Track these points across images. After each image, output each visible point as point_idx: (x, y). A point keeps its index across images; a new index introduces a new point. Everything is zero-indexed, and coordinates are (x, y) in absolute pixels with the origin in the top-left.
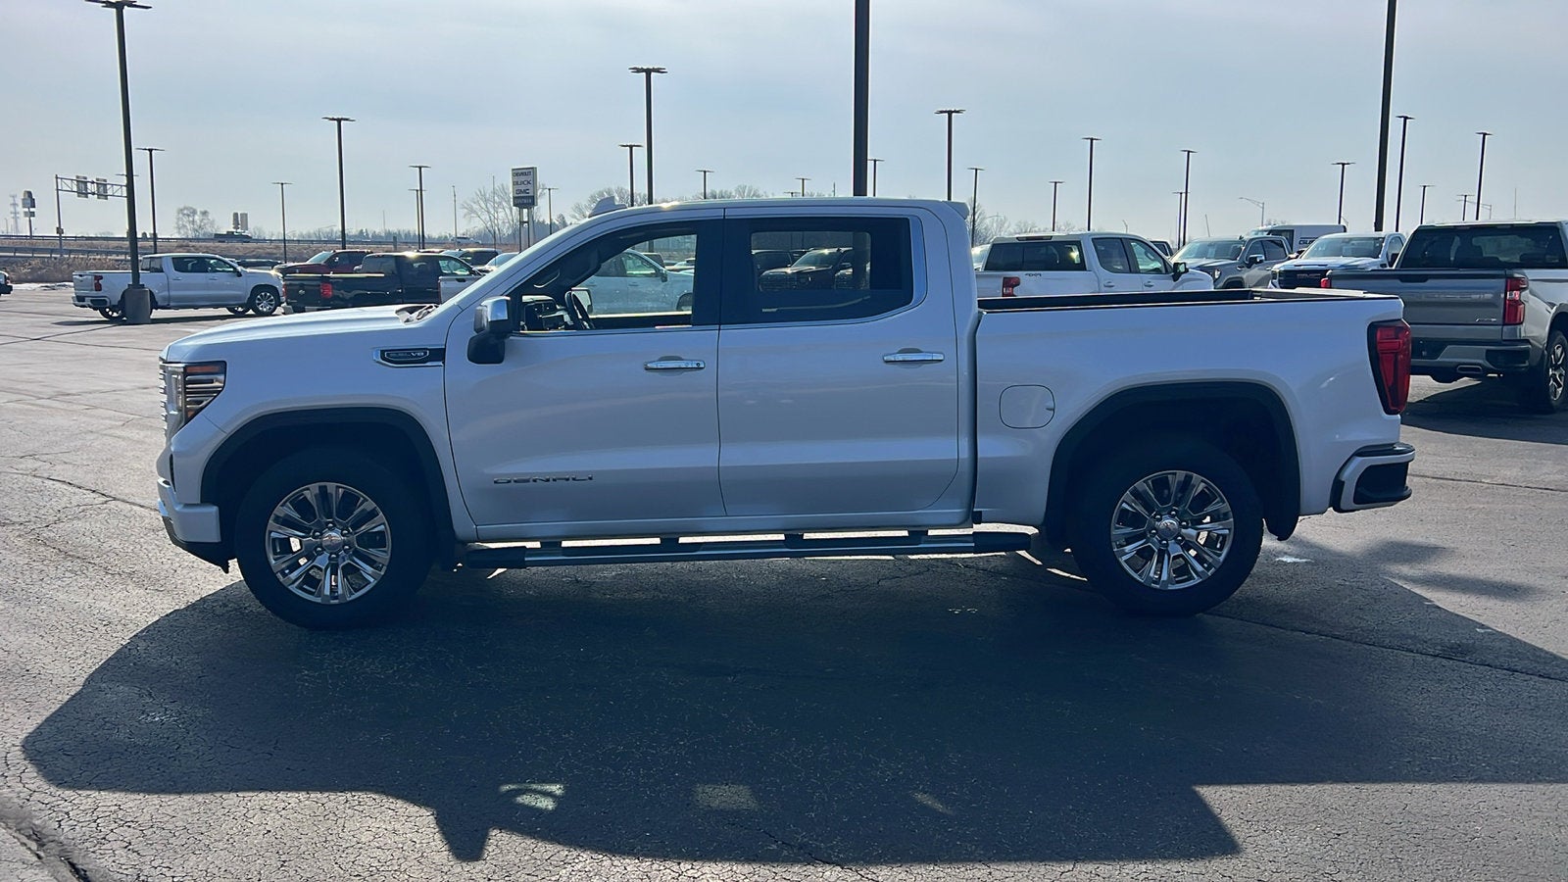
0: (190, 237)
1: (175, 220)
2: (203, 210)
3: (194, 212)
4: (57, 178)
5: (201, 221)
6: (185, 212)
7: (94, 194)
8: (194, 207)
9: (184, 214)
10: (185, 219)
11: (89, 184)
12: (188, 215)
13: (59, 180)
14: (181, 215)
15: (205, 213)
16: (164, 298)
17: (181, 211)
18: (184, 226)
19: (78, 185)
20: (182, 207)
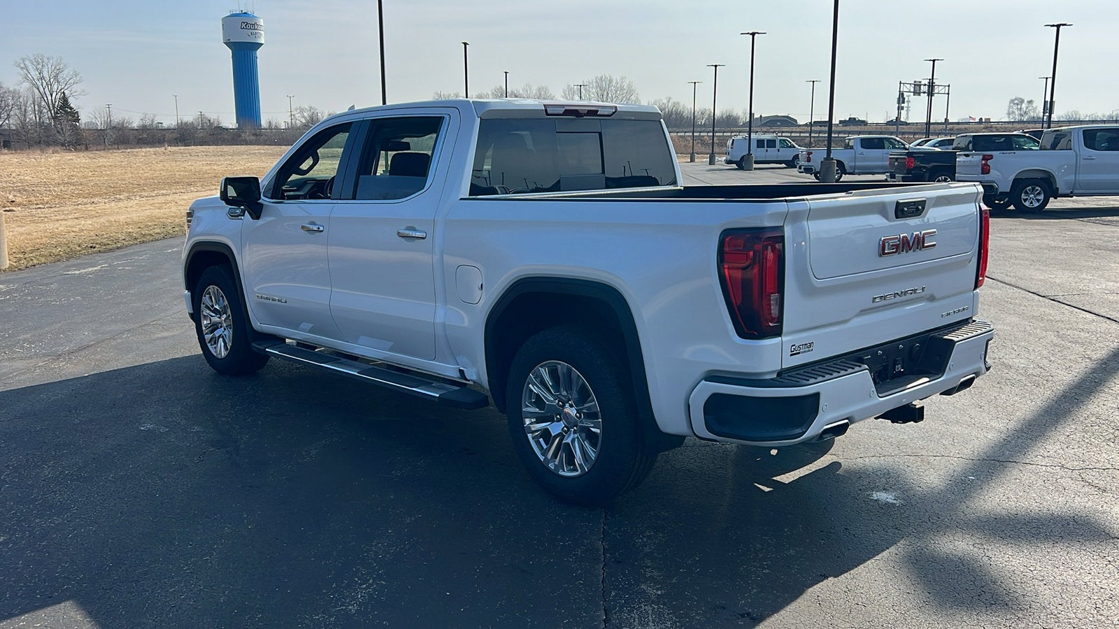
0: (1017, 120)
1: (1008, 108)
2: (1029, 100)
3: (1022, 101)
4: (900, 83)
5: (1027, 108)
6: (1016, 102)
7: (924, 93)
8: (1023, 98)
9: (1014, 104)
10: (1015, 107)
11: (922, 86)
12: (1017, 104)
13: (902, 85)
14: (1012, 105)
15: (1030, 102)
16: (851, 167)
17: (1012, 101)
18: (1013, 112)
19: (914, 88)
20: (1013, 98)
